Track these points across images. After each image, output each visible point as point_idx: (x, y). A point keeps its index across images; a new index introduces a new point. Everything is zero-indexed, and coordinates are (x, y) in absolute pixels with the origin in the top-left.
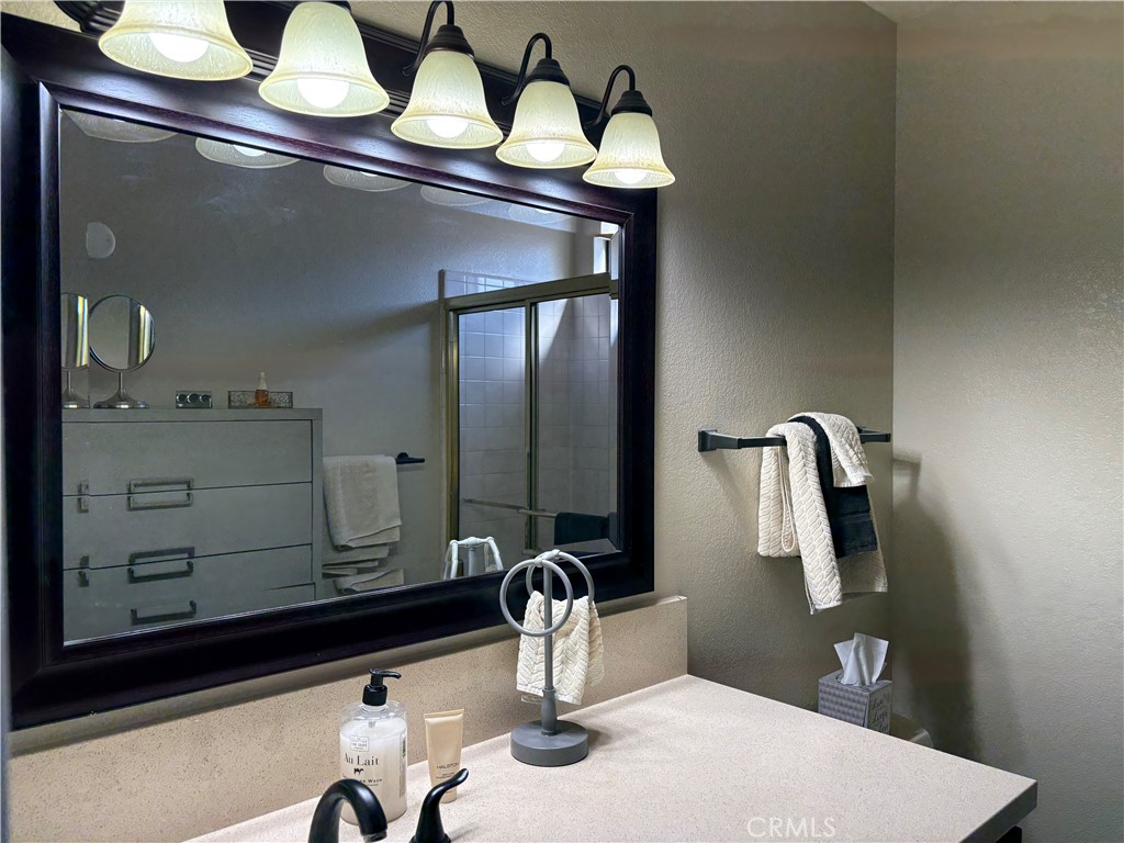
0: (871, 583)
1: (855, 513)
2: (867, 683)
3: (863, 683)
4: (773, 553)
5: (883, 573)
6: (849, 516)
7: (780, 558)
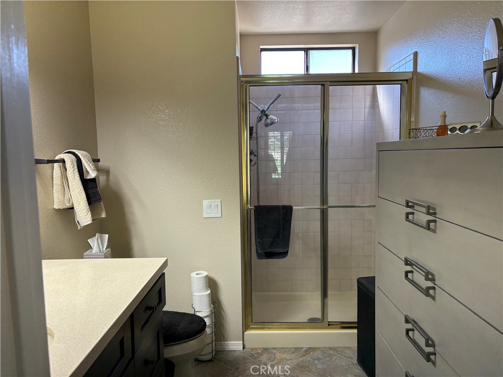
0: (100, 214)
1: (92, 188)
2: (102, 251)
3: (100, 251)
4: (61, 207)
5: (104, 210)
6: (91, 190)
7: (64, 209)
